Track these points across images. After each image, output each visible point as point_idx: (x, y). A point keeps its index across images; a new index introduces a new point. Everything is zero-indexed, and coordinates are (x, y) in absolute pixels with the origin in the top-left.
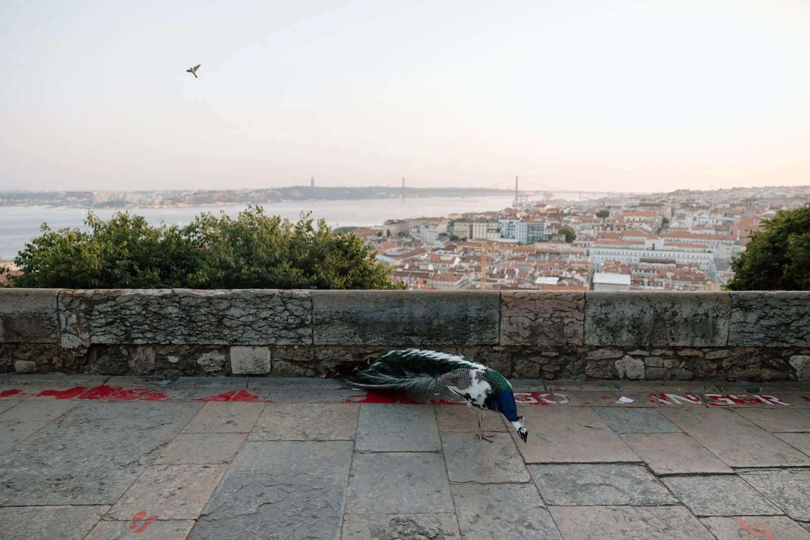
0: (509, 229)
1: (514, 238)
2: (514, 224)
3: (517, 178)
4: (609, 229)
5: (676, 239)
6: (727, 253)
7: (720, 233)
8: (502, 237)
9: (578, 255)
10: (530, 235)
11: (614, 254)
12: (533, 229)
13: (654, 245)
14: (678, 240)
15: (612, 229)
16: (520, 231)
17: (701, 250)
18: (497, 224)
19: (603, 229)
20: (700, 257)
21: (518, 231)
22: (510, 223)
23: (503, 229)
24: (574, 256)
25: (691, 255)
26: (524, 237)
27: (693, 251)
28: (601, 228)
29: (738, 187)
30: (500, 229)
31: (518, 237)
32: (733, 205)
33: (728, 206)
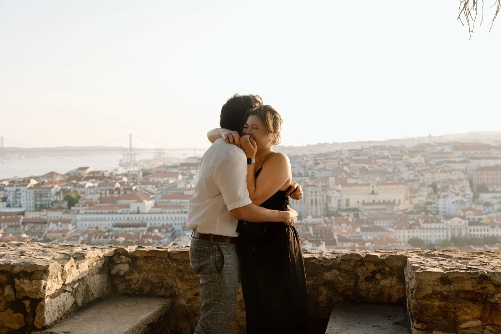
0: (16, 197)
1: (20, 206)
2: (21, 191)
3: (130, 135)
4: (116, 192)
5: (167, 200)
8: (8, 206)
9: (60, 223)
10: (38, 203)
11: (100, 220)
12: (41, 196)
13: (138, 208)
14: (168, 202)
15: (119, 193)
16: (27, 199)
17: (180, 210)
18: (3, 192)
19: (110, 193)
20: (177, 218)
21: (25, 198)
22: (17, 190)
23: (10, 198)
24: (55, 225)
25: (169, 216)
26: (31, 205)
27: (174, 213)
28: (108, 192)
30: (7, 197)
31: (25, 205)
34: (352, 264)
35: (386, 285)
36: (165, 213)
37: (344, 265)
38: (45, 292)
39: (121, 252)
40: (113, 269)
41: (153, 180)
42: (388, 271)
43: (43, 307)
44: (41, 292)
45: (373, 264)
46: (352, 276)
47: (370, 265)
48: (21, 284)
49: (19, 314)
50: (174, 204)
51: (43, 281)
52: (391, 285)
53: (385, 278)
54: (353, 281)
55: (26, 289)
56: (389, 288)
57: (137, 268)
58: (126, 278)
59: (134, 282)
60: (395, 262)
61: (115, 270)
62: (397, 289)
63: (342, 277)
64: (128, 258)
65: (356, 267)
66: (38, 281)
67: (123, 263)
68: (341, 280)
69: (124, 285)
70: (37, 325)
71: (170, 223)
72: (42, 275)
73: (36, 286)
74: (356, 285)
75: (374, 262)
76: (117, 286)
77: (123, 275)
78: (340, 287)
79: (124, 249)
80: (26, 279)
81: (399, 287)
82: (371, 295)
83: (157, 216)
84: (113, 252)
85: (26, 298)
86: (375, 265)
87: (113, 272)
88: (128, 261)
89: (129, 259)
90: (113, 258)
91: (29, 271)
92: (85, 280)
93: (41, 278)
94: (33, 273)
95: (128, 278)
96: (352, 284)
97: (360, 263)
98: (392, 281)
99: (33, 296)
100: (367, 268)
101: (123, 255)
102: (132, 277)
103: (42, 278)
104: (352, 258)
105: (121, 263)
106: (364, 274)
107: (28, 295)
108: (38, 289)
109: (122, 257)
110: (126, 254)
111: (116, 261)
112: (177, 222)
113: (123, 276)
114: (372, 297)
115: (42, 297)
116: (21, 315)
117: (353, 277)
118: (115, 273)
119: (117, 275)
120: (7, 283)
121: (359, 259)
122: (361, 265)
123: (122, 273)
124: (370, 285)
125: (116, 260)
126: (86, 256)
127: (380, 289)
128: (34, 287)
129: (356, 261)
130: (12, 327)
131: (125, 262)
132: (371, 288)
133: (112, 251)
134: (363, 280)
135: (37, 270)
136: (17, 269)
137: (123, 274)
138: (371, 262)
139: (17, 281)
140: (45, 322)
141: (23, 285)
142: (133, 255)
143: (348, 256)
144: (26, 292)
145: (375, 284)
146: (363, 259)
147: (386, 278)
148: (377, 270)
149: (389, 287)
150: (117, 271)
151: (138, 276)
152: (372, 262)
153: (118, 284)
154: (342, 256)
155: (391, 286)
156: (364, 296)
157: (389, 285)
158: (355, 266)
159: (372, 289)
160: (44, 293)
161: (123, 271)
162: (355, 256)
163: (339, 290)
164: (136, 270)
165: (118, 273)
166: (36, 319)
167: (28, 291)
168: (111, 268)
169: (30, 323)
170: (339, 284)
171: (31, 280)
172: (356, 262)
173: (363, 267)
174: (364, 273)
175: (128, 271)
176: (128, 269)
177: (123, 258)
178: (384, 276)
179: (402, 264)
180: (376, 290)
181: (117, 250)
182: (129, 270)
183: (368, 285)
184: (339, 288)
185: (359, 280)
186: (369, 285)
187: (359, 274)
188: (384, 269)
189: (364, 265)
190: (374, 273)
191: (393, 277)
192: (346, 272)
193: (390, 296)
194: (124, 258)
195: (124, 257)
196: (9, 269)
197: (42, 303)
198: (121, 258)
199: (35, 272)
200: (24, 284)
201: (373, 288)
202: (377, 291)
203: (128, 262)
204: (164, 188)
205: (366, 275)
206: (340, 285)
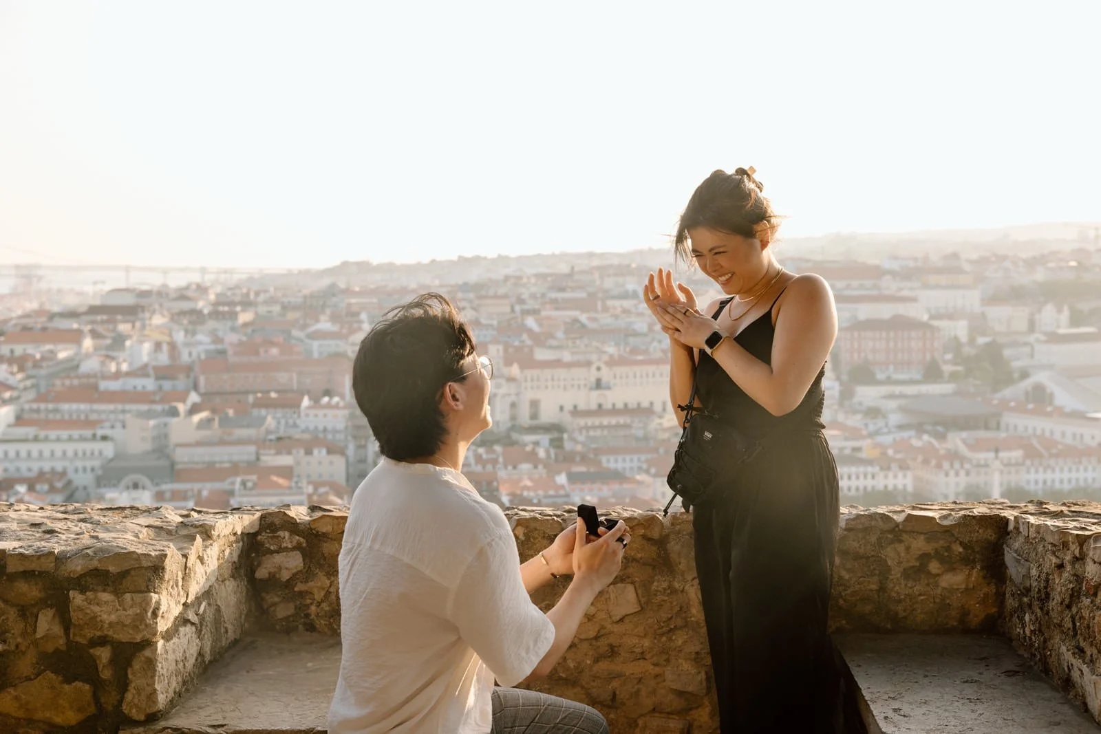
5: (51, 406)
6: (143, 439)
7: (167, 385)
14: (56, 411)
17: (88, 433)
20: (80, 454)
25: (58, 448)
27: (70, 439)
29: (469, 255)
32: (285, 308)
33: (277, 309)
34: (873, 539)
35: (955, 587)
36: (46, 439)
37: (854, 541)
38: (157, 623)
39: (277, 521)
40: (259, 565)
41: (12, 351)
42: (960, 553)
43: (151, 664)
44: (147, 625)
45: (922, 537)
46: (872, 567)
47: (915, 539)
48: (90, 604)
49: (78, 684)
50: (71, 415)
51: (152, 594)
52: (967, 585)
53: (952, 569)
54: (876, 579)
55: (105, 616)
56: (962, 593)
57: (322, 562)
58: (296, 589)
59: (316, 597)
60: (978, 532)
61: (266, 568)
62: (982, 596)
63: (848, 571)
64: (297, 538)
65: (882, 546)
66: (140, 595)
67: (286, 549)
68: (847, 577)
69: (292, 606)
70: (134, 711)
71: (59, 466)
72: (150, 580)
73: (135, 609)
74: (882, 589)
75: (925, 534)
76: (272, 609)
77: (288, 580)
78: (843, 594)
79: (285, 513)
80: (104, 591)
81: (985, 590)
82: (919, 611)
83: (23, 448)
84: (257, 523)
85: (103, 641)
86: (928, 541)
87: (261, 573)
88: (299, 543)
89: (302, 540)
90: (259, 537)
91: (112, 569)
92: (212, 594)
93: (147, 587)
94: (124, 574)
95: (299, 587)
96: (874, 587)
97: (890, 536)
98: (969, 575)
99: (123, 637)
100: (908, 549)
101: (282, 528)
102: (311, 584)
103: (150, 587)
104: (873, 523)
105: (280, 550)
106: (900, 563)
107: (110, 633)
108: (140, 618)
109: (281, 533)
110: (292, 526)
111: (267, 545)
112: (79, 464)
113: (289, 584)
114: (923, 616)
115: (148, 636)
116: (87, 687)
117: (874, 569)
118: (267, 575)
119: (272, 581)
120: (43, 603)
121: (886, 527)
122: (892, 542)
123: (285, 576)
124: (918, 588)
125: (266, 541)
126: (213, 532)
127: (940, 596)
128: (130, 612)
129: (883, 532)
130: (58, 720)
131: (290, 546)
132: (920, 595)
133: (255, 520)
134: (899, 575)
135: (137, 566)
136: (77, 567)
137: (288, 578)
138: (918, 532)
139: (77, 598)
140: (155, 702)
141: (96, 609)
142: (311, 529)
143: (863, 520)
144: (102, 626)
145: (928, 585)
146: (897, 525)
147: (954, 569)
148: (932, 552)
149: (961, 591)
150: (272, 570)
151: (328, 582)
152: (921, 533)
153: (275, 604)
154: (847, 520)
155: (967, 589)
156: (902, 614)
157: (963, 586)
158: (880, 544)
159: (922, 598)
160: (154, 626)
161: (287, 568)
162: (879, 520)
163: (841, 602)
164: (321, 567)
165: (274, 576)
166: (129, 696)
167: (110, 624)
168: (256, 563)
169: (110, 708)
170: (841, 588)
171: (118, 593)
172: (881, 533)
173: (897, 545)
174: (901, 559)
175: (301, 571)
176: (302, 565)
177: (284, 537)
178: (950, 564)
179: (994, 536)
180: (932, 600)
181: (265, 517)
182: (304, 568)
183: (911, 588)
184: (841, 597)
185: (891, 577)
186: (915, 588)
187: (890, 563)
188: (948, 549)
189: (901, 541)
190: (925, 558)
191: (973, 568)
192: (857, 557)
193: (964, 613)
194: (287, 538)
195: (287, 534)
196: (49, 565)
197: (147, 653)
198: (279, 536)
199: (133, 573)
200: (98, 604)
201: (924, 595)
202: (935, 602)
203: (298, 547)
204: (43, 372)
205: (905, 565)
206: (845, 590)
